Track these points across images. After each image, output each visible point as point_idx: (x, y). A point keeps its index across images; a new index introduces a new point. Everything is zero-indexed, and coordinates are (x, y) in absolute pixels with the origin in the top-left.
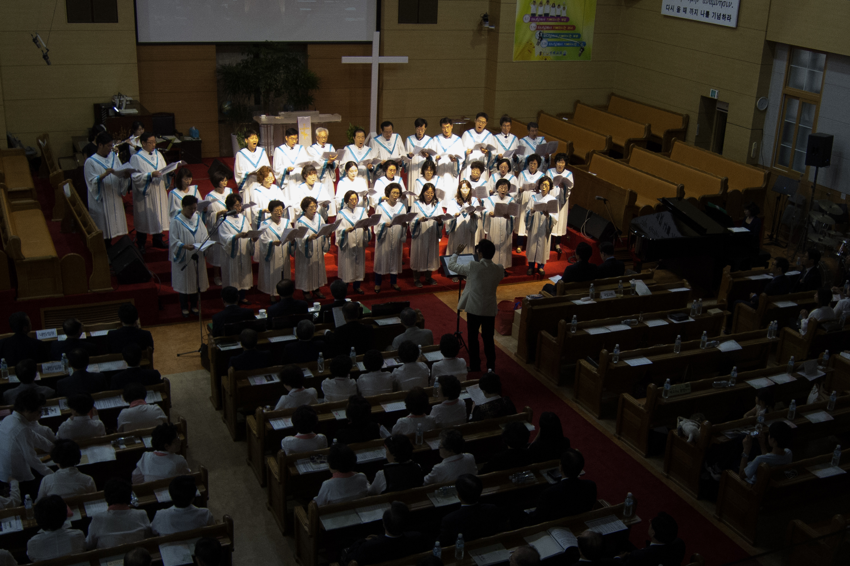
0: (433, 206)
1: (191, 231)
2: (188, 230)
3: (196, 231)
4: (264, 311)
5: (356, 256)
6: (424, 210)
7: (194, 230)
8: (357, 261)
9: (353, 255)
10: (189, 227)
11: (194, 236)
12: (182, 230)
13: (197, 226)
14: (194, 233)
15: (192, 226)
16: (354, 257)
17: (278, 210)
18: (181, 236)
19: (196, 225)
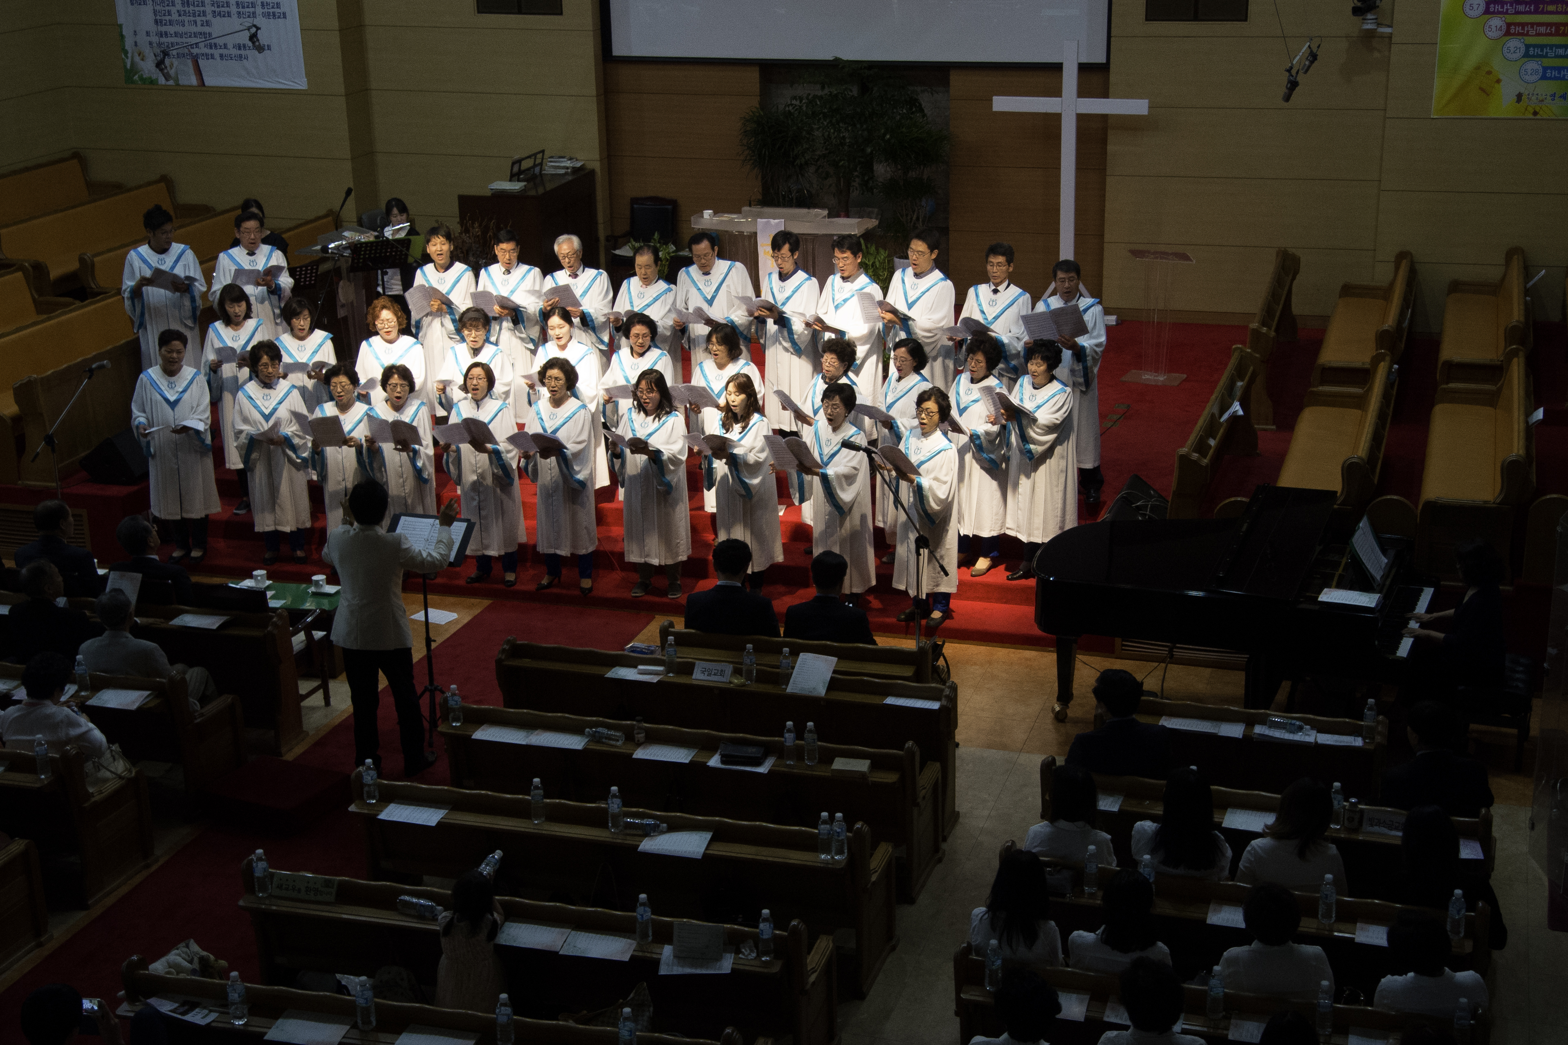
0: (657, 419)
1: (167, 400)
2: (159, 397)
3: (177, 401)
4: (264, 572)
5: (479, 502)
6: (636, 426)
7: (172, 399)
8: (483, 513)
9: (474, 499)
10: (166, 392)
11: (173, 409)
12: (149, 395)
13: (184, 391)
14: (173, 405)
15: (172, 391)
16: (475, 503)
17: (335, 383)
18: (148, 410)
19: (181, 390)
